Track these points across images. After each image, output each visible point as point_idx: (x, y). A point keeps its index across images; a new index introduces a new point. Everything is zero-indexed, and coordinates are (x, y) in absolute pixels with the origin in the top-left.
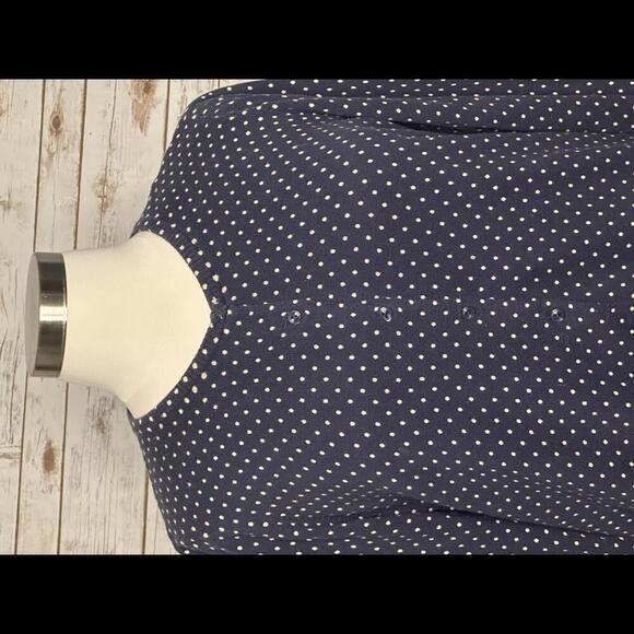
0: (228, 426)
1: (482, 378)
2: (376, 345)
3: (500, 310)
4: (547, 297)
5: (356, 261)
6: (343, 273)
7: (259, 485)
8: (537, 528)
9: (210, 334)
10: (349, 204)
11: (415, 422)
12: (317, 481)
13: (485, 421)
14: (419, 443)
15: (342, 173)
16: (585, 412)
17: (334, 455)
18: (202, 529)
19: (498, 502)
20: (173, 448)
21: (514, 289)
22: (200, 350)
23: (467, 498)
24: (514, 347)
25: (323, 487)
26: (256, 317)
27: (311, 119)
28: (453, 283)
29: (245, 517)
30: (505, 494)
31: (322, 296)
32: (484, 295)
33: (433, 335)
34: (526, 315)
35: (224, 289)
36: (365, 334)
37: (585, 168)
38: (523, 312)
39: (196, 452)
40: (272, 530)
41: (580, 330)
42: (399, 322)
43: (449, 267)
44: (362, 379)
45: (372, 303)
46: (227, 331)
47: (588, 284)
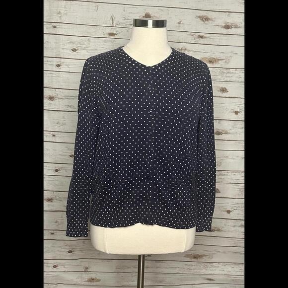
0: (120, 71)
1: (133, 137)
2: (142, 109)
3: (151, 142)
4: (154, 155)
5: (164, 104)
7: (105, 79)
8: (94, 154)
9: (145, 66)
10: (179, 103)
11: (121, 120)
12: (106, 94)
13: (122, 138)
14: (116, 121)
15: (187, 101)
16: (124, 164)
17: (113, 98)
18: (93, 65)
19: (101, 143)
20: (114, 57)
21: (156, 146)
23: (102, 134)
25: (104, 96)
26: (149, 78)
27: (201, 95)
28: (158, 130)
29: (96, 76)
30: (103, 144)
31: (155, 95)
32: (155, 138)
33: (144, 125)
36: (145, 106)
37: (188, 165)
38: (150, 148)
39: (113, 63)
40: (93, 83)
41: (146, 163)
42: (148, 115)
43: (162, 129)
44: (133, 106)
45: (153, 108)
46: (145, 70)
47: (157, 165)
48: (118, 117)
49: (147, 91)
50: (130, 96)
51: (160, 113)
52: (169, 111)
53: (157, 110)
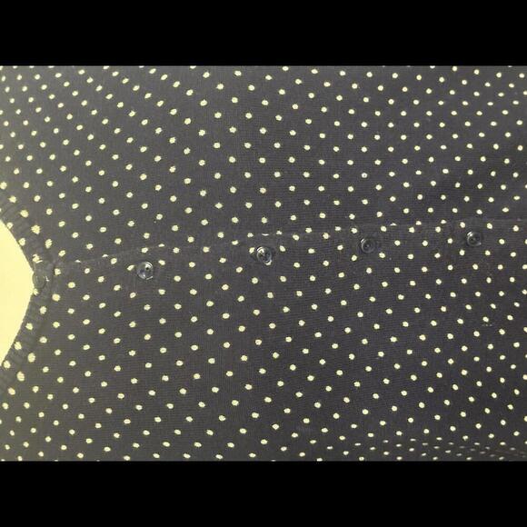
1: (391, 325)
2: (256, 297)
3: (406, 237)
6: (203, 207)
9: (35, 303)
21: (419, 211)
22: (24, 326)
24: (426, 283)
26: (94, 275)
28: (345, 209)
31: (179, 239)
32: (385, 221)
33: (327, 277)
34: (438, 243)
35: (49, 243)
36: (240, 284)
38: (434, 239)
41: (501, 255)
42: (283, 264)
43: (336, 190)
44: (242, 344)
45: (245, 244)
46: (56, 297)
48: (303, 408)
49: (162, 277)
50: (196, 362)
51: (264, 205)
52: (247, 160)
53: (250, 221)
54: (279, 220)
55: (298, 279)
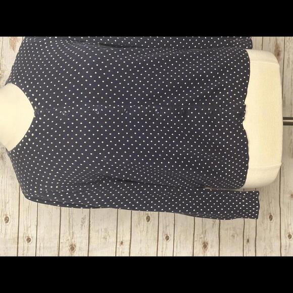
0: (42, 152)
2: (94, 122)
3: (137, 110)
4: (153, 105)
5: (86, 93)
6: (81, 97)
7: (54, 173)
8: (152, 185)
9: (34, 120)
10: (83, 73)
11: (108, 149)
12: (75, 171)
13: (133, 148)
14: (110, 156)
15: (81, 61)
16: (167, 145)
17: (80, 161)
18: (34, 189)
19: (138, 176)
20: (23, 161)
21: (142, 102)
22: (31, 126)
23: (127, 175)
24: (142, 122)
25: (77, 173)
26: (51, 113)
27: (70, 42)
28: (121, 101)
29: (49, 185)
30: (140, 173)
31: (74, 105)
32: (131, 105)
33: (114, 119)
34: (146, 112)
35: (39, 104)
36: (90, 119)
37: (166, 60)
38: (145, 110)
39: (31, 162)
40: (59, 189)
41: (165, 116)
42: (102, 114)
43: (119, 95)
44: (89, 135)
45: (92, 108)
46: (40, 119)
47: (168, 101)
49: (69, 115)
51: (98, 98)
52: (94, 85)
53: (94, 101)
54: (102, 102)
55: (106, 119)
